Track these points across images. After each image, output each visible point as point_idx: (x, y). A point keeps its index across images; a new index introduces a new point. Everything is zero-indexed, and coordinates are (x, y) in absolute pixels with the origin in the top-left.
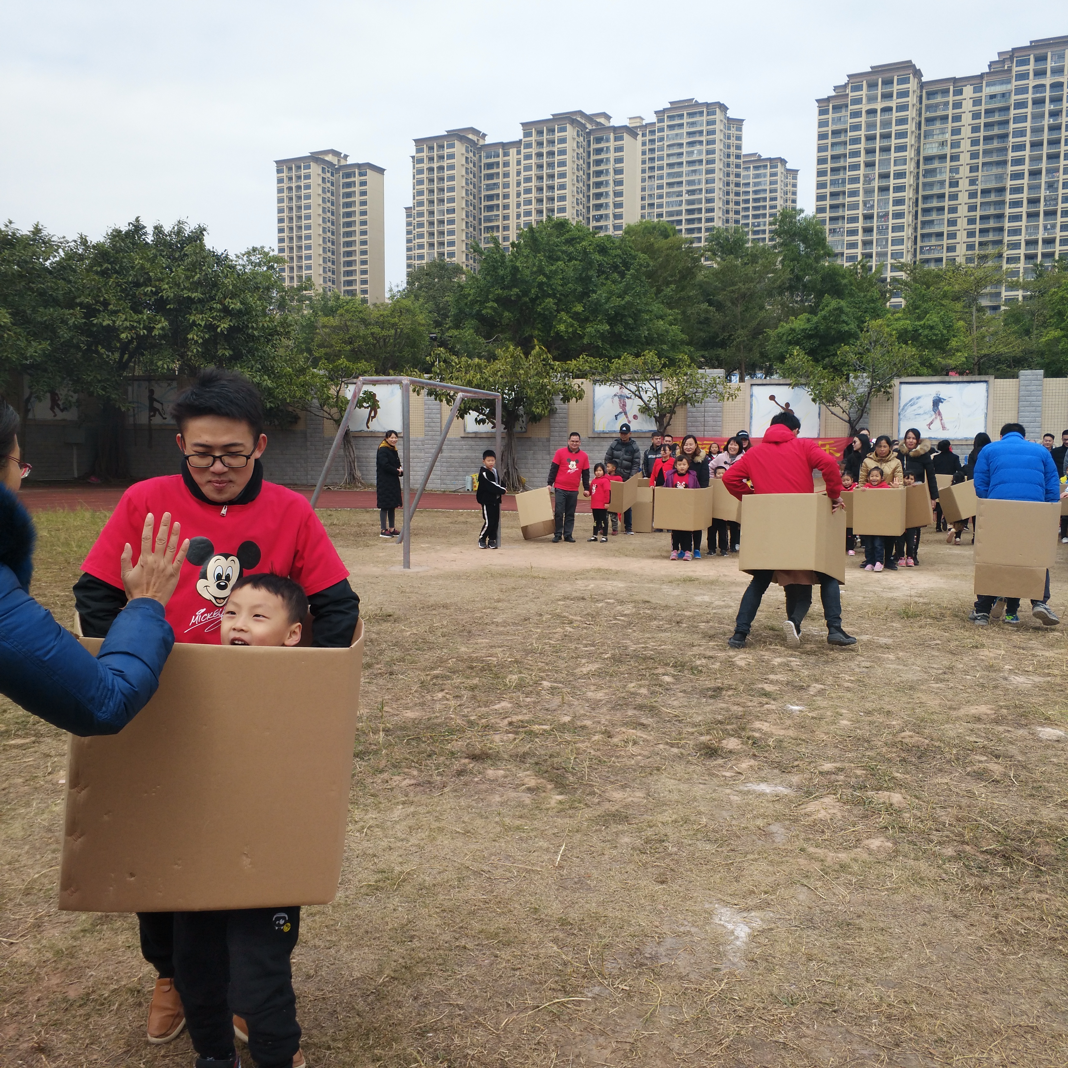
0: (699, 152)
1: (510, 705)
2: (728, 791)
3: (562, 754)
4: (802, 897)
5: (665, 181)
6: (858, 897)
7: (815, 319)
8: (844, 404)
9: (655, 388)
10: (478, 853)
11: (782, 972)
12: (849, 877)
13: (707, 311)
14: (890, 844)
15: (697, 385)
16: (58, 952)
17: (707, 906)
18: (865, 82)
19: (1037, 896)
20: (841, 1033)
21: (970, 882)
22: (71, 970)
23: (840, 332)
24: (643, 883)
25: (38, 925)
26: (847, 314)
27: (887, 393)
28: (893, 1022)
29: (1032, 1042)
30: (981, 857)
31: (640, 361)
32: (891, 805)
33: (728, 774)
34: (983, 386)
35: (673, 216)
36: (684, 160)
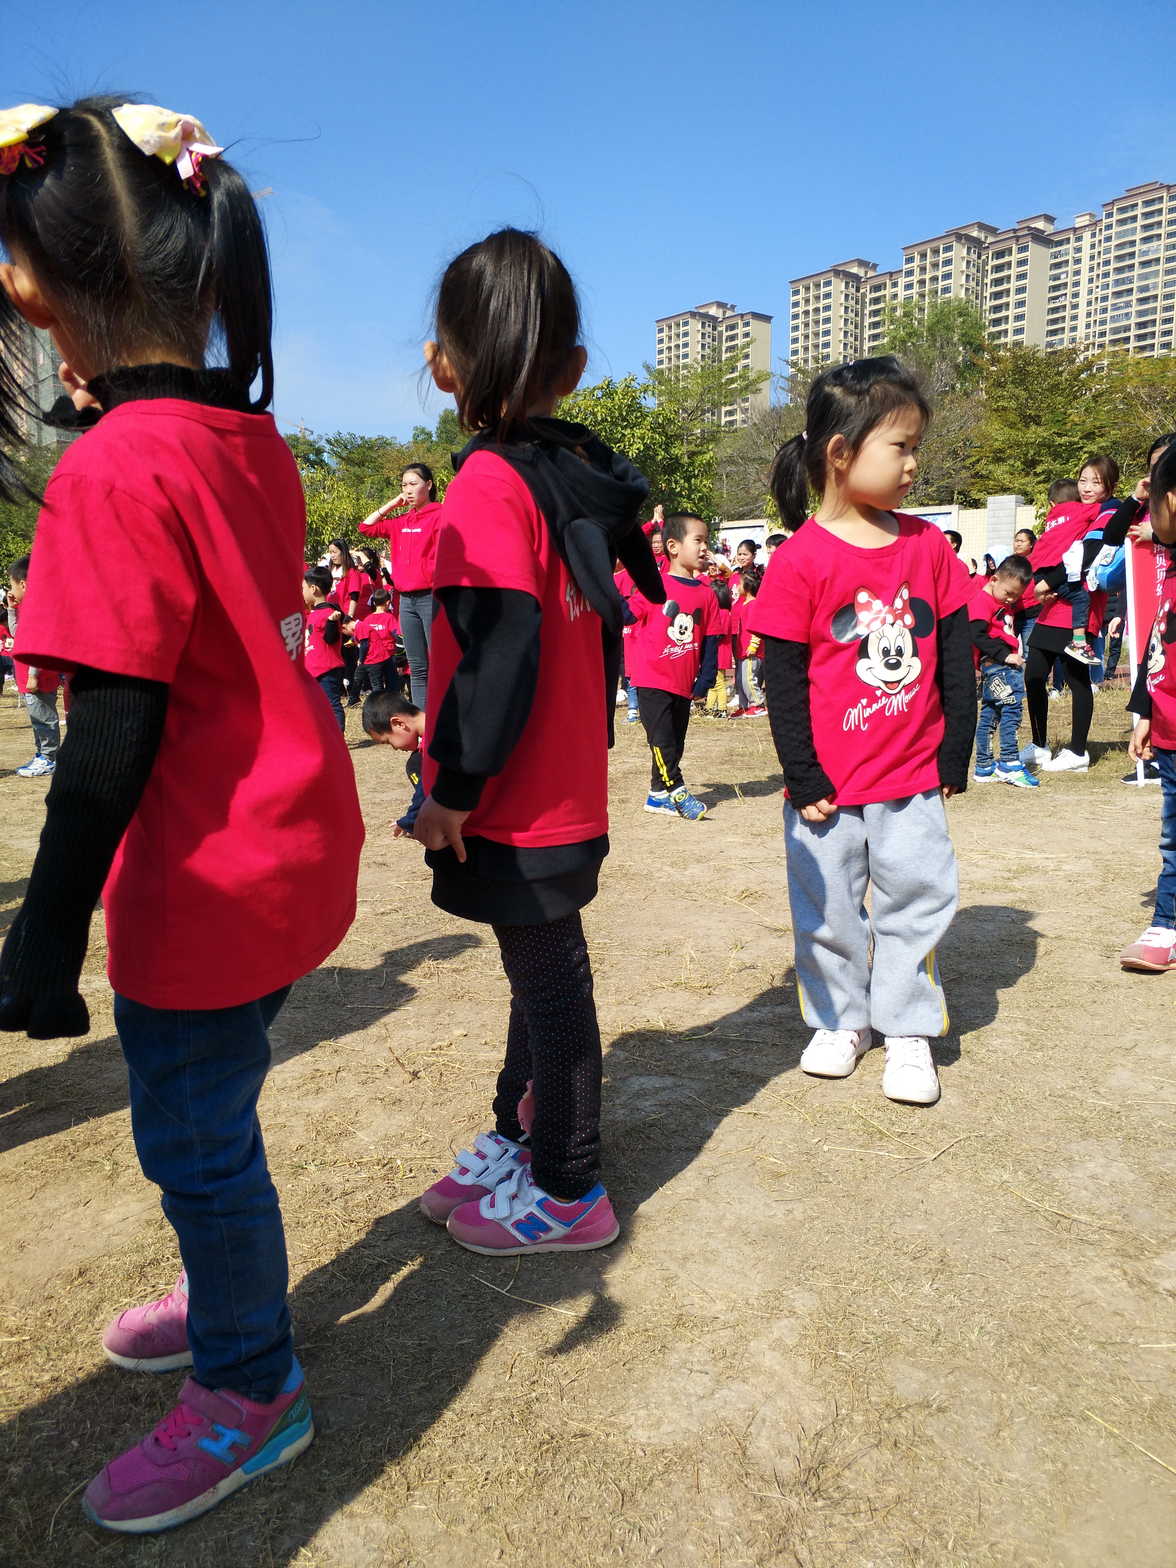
0: (1156, 249)
5: (1111, 291)
35: (1119, 332)
36: (1136, 261)
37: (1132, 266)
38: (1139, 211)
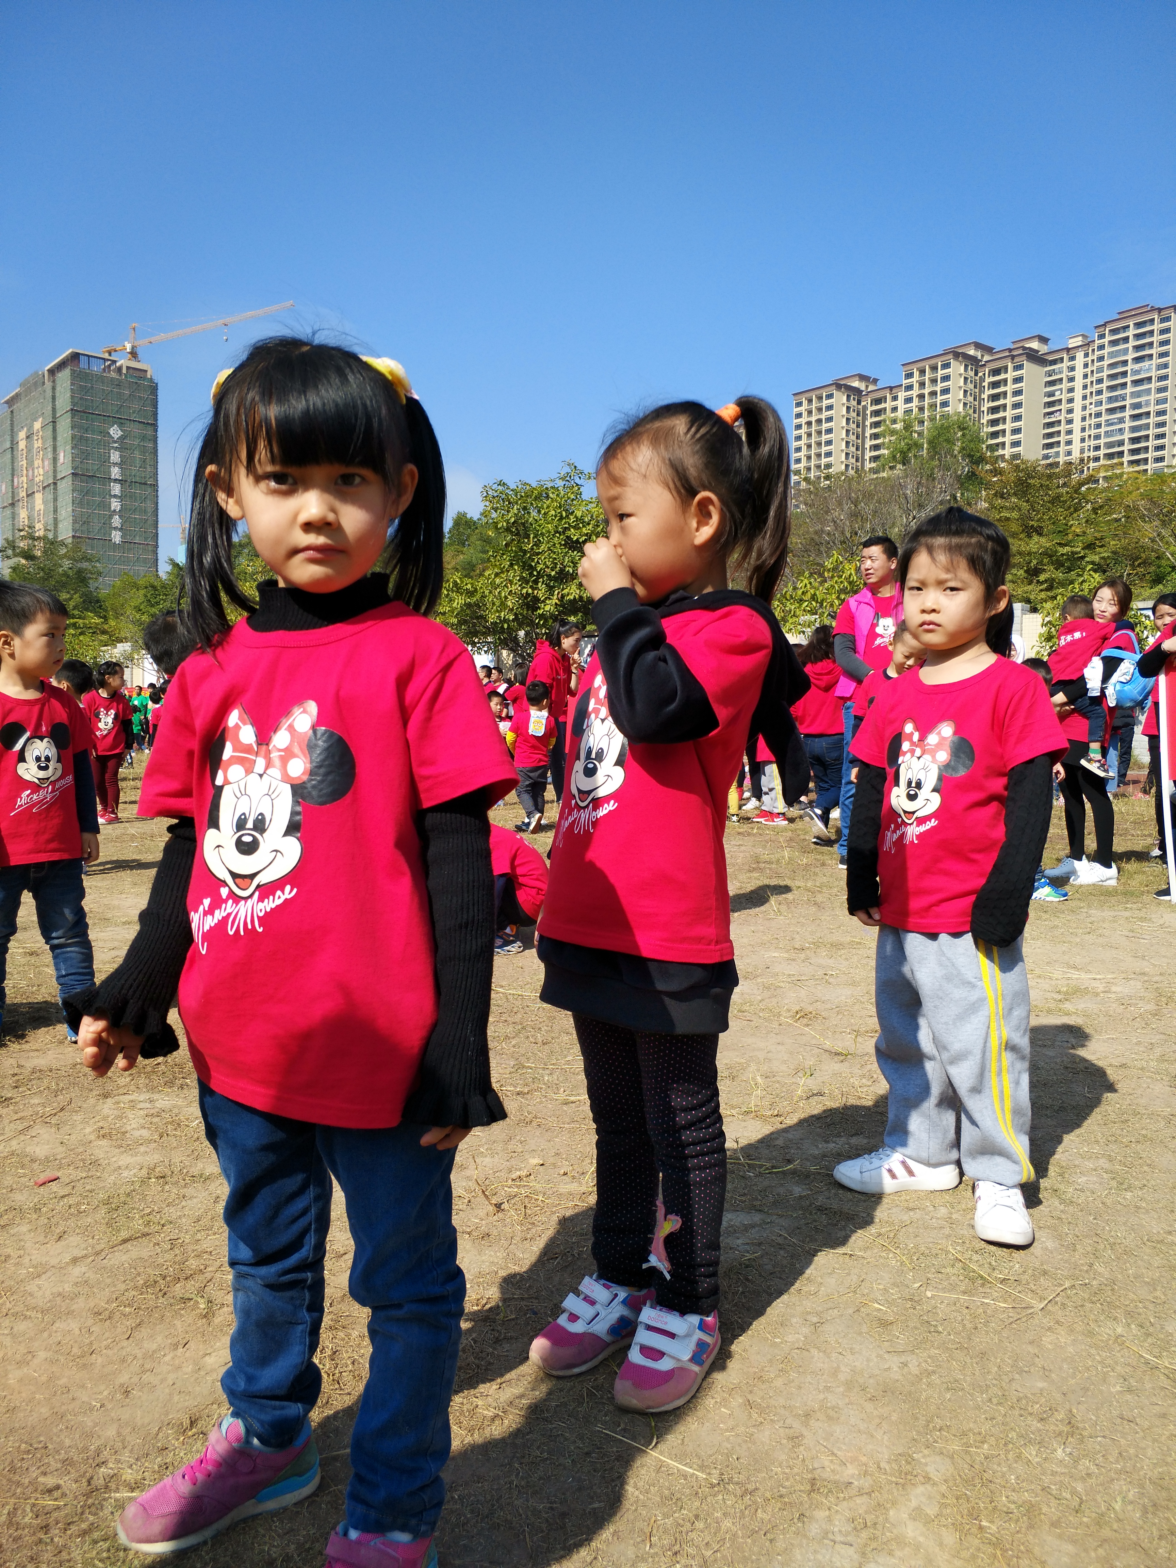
0: (1148, 369)
35: (1113, 447)
36: (1129, 379)
37: (1124, 385)
38: (1131, 332)
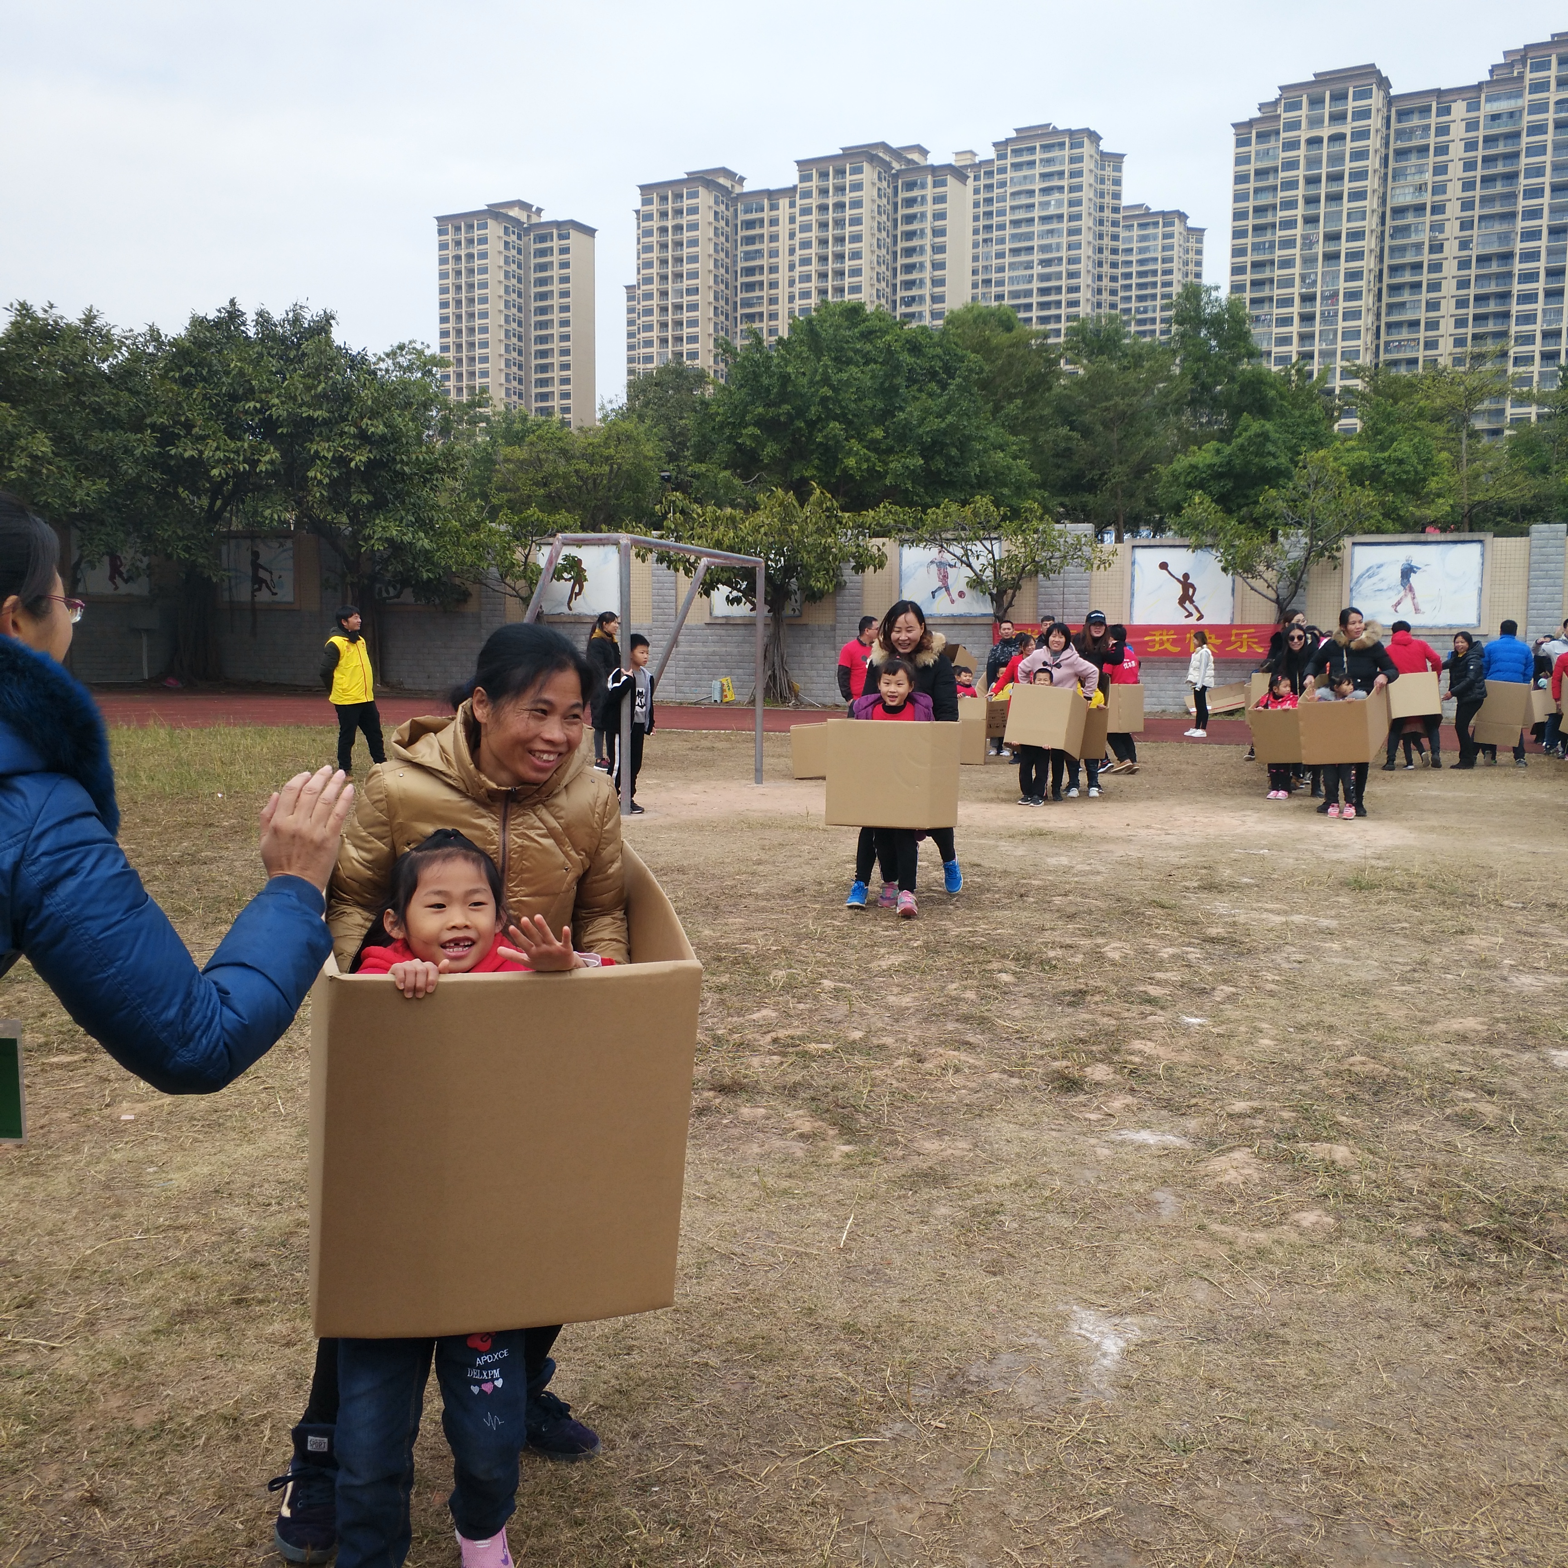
0: (1058, 204)
1: (774, 1014)
2: (1093, 1141)
3: (851, 1085)
4: (1200, 1296)
5: (1008, 246)
6: (1284, 1296)
7: (1228, 450)
8: (1270, 575)
9: (991, 552)
10: (726, 1228)
11: (1170, 1405)
12: (1270, 1267)
13: (1069, 439)
14: (1330, 1220)
15: (1054, 547)
16: (119, 1361)
17: (1061, 1307)
18: (1305, 98)
19: (1547, 1296)
20: (1256, 1493)
21: (1449, 1275)
22: (138, 1388)
23: (1262, 468)
24: (967, 1273)
25: (91, 1323)
26: (1274, 443)
27: (1332, 558)
28: (1333, 1478)
29: (1537, 1508)
30: (1465, 1240)
31: (968, 511)
32: (1333, 1162)
33: (1093, 1117)
34: (1476, 548)
36: (1036, 213)
37: (1032, 220)
